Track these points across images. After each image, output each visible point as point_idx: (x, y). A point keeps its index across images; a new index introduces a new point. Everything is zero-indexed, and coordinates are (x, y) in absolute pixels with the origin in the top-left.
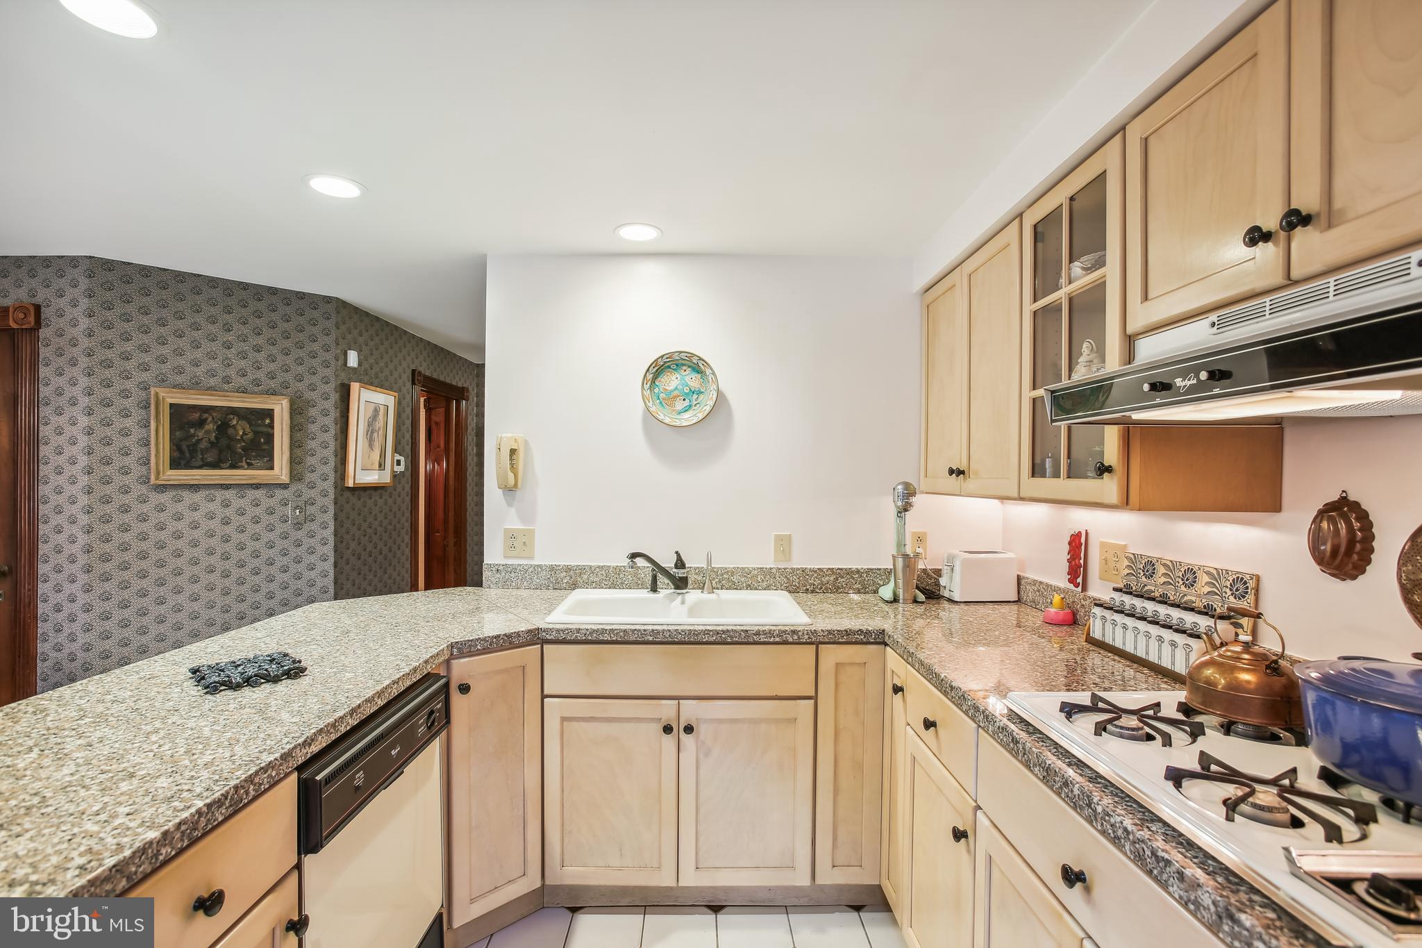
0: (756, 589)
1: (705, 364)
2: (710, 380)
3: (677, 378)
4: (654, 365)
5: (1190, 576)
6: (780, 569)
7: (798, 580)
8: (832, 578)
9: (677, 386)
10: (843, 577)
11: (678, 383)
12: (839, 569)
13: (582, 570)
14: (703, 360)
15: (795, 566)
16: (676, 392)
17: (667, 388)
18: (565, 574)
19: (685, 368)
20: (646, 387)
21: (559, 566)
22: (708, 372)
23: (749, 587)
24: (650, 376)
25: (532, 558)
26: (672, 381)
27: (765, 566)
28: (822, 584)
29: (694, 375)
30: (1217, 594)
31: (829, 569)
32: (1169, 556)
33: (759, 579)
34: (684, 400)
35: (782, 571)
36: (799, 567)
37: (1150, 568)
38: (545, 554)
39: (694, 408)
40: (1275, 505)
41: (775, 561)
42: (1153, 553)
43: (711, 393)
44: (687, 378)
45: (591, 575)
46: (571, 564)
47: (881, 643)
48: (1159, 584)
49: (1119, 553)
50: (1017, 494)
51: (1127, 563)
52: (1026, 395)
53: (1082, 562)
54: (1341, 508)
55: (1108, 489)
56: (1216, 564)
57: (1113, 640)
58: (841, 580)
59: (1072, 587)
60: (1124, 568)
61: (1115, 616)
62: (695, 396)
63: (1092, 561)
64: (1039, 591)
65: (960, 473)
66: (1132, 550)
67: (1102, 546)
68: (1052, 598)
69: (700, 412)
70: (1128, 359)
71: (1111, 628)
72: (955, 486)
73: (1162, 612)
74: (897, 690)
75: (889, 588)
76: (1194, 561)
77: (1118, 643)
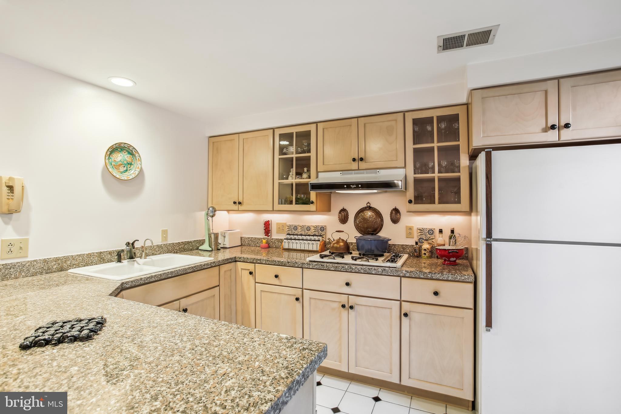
0: (156, 255)
1: (136, 151)
2: (138, 159)
3: (121, 156)
4: (111, 148)
5: (309, 228)
6: (165, 244)
7: (171, 248)
8: (183, 246)
9: (121, 160)
10: (186, 245)
11: (121, 158)
12: (185, 242)
13: (66, 258)
14: (135, 149)
15: (170, 243)
16: (121, 162)
17: (116, 160)
18: (54, 263)
19: (125, 151)
20: (107, 158)
21: (50, 258)
22: (137, 155)
23: (153, 254)
24: (109, 153)
25: (28, 257)
26: (120, 157)
27: (159, 244)
28: (179, 249)
29: (129, 156)
30: (316, 231)
31: (182, 242)
32: (301, 224)
33: (157, 250)
34: (124, 167)
35: (165, 245)
36: (172, 243)
37: (296, 228)
38: (39, 253)
39: (128, 171)
40: (329, 210)
41: (162, 241)
42: (297, 224)
43: (138, 165)
44: (126, 156)
45: (73, 261)
46: (59, 256)
47: (236, 261)
48: (299, 231)
49: (283, 225)
50: (271, 209)
51: (287, 227)
52: (277, 181)
53: (270, 229)
54: (343, 210)
55: (312, 207)
56: (315, 224)
57: (293, 247)
58: (186, 246)
59: (266, 237)
60: (286, 229)
61: (293, 241)
62: (129, 166)
63: (274, 228)
64: (251, 240)
65: (240, 203)
66: (288, 224)
67: (277, 224)
68: (262, 241)
69: (133, 174)
70: (317, 177)
71: (292, 244)
72: (235, 207)
73: (304, 237)
74: (251, 273)
75: (206, 246)
76: (309, 225)
77: (295, 248)
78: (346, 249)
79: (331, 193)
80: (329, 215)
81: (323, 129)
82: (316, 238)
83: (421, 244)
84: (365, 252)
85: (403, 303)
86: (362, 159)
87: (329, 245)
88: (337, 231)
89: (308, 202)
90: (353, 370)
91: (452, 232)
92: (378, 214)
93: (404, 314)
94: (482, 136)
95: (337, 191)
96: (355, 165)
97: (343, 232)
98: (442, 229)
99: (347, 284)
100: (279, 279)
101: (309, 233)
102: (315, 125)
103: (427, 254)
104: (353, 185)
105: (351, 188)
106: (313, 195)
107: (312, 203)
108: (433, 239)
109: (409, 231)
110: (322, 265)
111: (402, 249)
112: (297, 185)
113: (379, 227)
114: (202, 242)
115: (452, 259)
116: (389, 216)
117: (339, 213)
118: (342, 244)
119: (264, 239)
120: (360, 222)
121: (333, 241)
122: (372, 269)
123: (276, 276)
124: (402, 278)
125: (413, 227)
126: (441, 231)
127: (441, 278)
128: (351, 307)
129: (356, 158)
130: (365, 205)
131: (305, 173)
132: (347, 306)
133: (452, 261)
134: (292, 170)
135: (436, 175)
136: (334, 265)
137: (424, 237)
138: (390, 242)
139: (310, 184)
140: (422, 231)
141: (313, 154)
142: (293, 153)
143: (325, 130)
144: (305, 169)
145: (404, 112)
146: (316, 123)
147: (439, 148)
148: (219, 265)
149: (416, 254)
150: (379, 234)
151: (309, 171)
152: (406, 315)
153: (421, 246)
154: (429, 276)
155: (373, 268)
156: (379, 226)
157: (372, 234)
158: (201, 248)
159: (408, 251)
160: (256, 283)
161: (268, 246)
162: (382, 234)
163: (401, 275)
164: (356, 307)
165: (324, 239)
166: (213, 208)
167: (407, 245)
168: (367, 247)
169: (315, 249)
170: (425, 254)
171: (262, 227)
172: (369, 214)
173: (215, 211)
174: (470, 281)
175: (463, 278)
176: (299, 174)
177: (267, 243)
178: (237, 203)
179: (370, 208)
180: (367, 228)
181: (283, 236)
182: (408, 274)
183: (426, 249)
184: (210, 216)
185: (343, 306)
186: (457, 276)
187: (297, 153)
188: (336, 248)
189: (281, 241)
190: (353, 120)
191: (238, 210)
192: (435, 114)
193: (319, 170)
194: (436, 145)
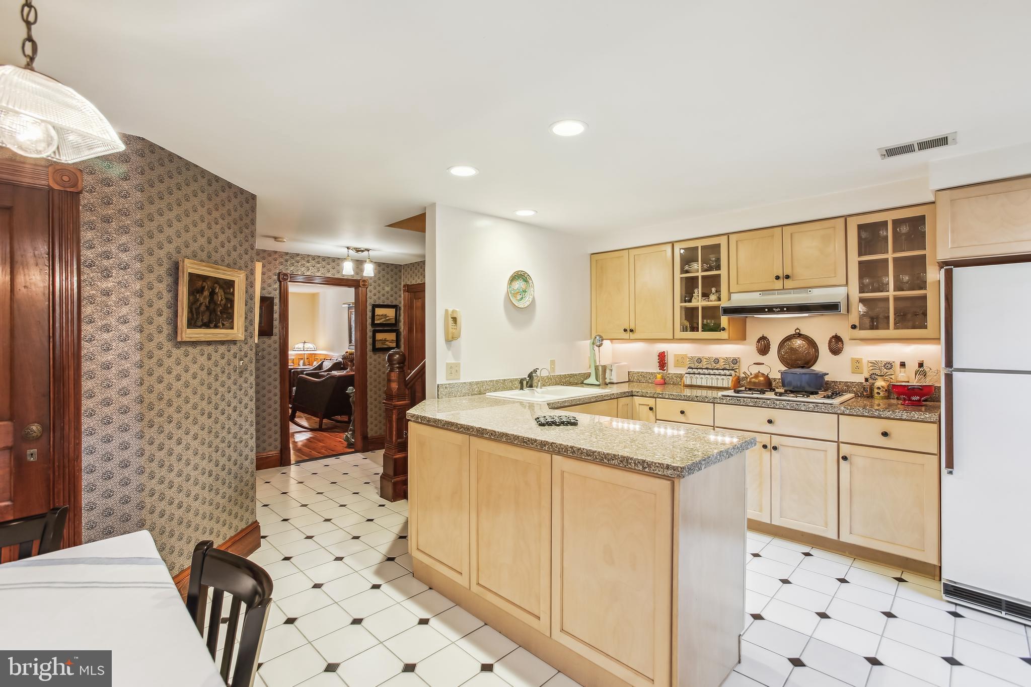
1: (529, 278)
2: (531, 286)
3: (518, 284)
4: (512, 276)
5: (717, 361)
7: (559, 380)
8: (569, 379)
9: (518, 288)
11: (519, 286)
14: (529, 276)
15: (557, 375)
16: (518, 290)
17: (515, 288)
18: (475, 386)
19: (521, 278)
20: (509, 286)
21: (473, 382)
22: (530, 282)
24: (510, 281)
25: (459, 379)
28: (566, 381)
29: (524, 283)
30: (727, 364)
32: (707, 356)
34: (521, 294)
36: (559, 375)
37: (699, 360)
38: (467, 376)
39: (524, 299)
40: (744, 338)
42: (700, 355)
43: (531, 293)
44: (521, 284)
45: (487, 385)
46: (478, 380)
47: (632, 396)
48: (704, 364)
49: (683, 357)
50: (672, 338)
51: (688, 360)
52: (678, 304)
53: (666, 362)
54: (763, 338)
55: (723, 335)
56: (725, 356)
57: (696, 383)
58: (571, 379)
59: (661, 371)
60: (687, 362)
61: (696, 375)
62: (524, 293)
63: (670, 361)
64: (641, 375)
65: (631, 331)
66: (690, 355)
67: (675, 355)
68: (656, 376)
69: (527, 301)
70: (729, 299)
71: (695, 379)
72: (626, 335)
73: (712, 372)
74: (651, 409)
75: (592, 380)
76: (717, 356)
77: (699, 383)
78: (768, 385)
79: (746, 317)
80: (743, 344)
81: (737, 241)
82: (727, 372)
83: (874, 381)
84: (792, 388)
85: (841, 445)
86: (787, 277)
87: (745, 382)
88: (754, 364)
89: (717, 328)
90: (777, 522)
91: (921, 365)
92: (812, 343)
93: (843, 458)
94: (950, 247)
95: (755, 316)
96: (779, 284)
97: (763, 364)
98: (904, 362)
99: (770, 422)
100: (685, 415)
101: (718, 366)
102: (726, 237)
103: (882, 394)
104: (776, 308)
105: (774, 311)
106: (724, 320)
107: (724, 329)
108: (892, 375)
109: (856, 365)
110: (738, 400)
111: (845, 388)
112: (703, 308)
113: (815, 359)
114: (588, 376)
115: (914, 398)
116: (827, 345)
117: (757, 342)
118: (762, 379)
119: (659, 373)
120: (786, 353)
121: (750, 375)
122: (800, 404)
123: (682, 412)
124: (840, 416)
125: (861, 359)
126: (903, 365)
127: (892, 417)
128: (775, 448)
129: (781, 275)
130: (792, 332)
131: (713, 294)
132: (769, 447)
133: (914, 401)
134: (696, 290)
135: (891, 293)
136: (752, 400)
137: (878, 372)
138: (827, 378)
139: (722, 307)
140: (875, 364)
141: (723, 272)
142: (697, 270)
143: (739, 243)
144: (714, 290)
145: (846, 218)
146: (728, 234)
147: (895, 260)
148: (617, 398)
149: (865, 393)
150: (813, 368)
151: (718, 291)
152: (845, 458)
153: (873, 384)
154: (875, 413)
155: (803, 404)
156: (812, 357)
157: (803, 367)
158: (585, 382)
159: (854, 389)
160: (657, 420)
161: (664, 383)
162: (818, 368)
163: (839, 412)
164: (781, 448)
165: (737, 374)
166: (601, 337)
167: (853, 382)
168: (797, 383)
169: (725, 385)
170: (878, 393)
171: (656, 360)
172: (798, 343)
173: (602, 340)
174: (932, 420)
175: (922, 417)
176: (705, 295)
177: (663, 378)
178: (629, 330)
179: (799, 335)
180: (796, 360)
181: (682, 371)
182: (848, 411)
183: (881, 387)
184: (597, 346)
185: (765, 447)
186: (914, 415)
187: (704, 270)
188: (755, 383)
189: (681, 376)
190: (775, 229)
191: (629, 339)
192: (889, 217)
193: (731, 291)
194: (890, 256)
